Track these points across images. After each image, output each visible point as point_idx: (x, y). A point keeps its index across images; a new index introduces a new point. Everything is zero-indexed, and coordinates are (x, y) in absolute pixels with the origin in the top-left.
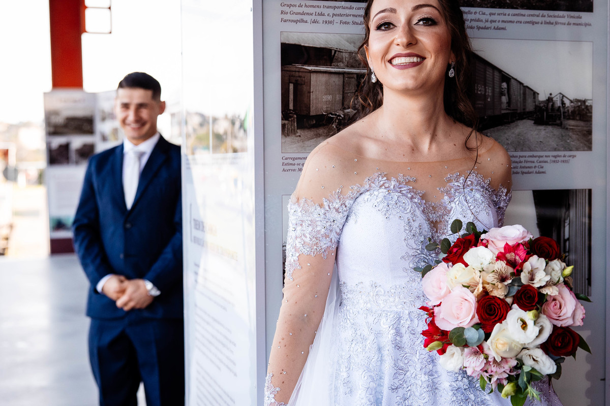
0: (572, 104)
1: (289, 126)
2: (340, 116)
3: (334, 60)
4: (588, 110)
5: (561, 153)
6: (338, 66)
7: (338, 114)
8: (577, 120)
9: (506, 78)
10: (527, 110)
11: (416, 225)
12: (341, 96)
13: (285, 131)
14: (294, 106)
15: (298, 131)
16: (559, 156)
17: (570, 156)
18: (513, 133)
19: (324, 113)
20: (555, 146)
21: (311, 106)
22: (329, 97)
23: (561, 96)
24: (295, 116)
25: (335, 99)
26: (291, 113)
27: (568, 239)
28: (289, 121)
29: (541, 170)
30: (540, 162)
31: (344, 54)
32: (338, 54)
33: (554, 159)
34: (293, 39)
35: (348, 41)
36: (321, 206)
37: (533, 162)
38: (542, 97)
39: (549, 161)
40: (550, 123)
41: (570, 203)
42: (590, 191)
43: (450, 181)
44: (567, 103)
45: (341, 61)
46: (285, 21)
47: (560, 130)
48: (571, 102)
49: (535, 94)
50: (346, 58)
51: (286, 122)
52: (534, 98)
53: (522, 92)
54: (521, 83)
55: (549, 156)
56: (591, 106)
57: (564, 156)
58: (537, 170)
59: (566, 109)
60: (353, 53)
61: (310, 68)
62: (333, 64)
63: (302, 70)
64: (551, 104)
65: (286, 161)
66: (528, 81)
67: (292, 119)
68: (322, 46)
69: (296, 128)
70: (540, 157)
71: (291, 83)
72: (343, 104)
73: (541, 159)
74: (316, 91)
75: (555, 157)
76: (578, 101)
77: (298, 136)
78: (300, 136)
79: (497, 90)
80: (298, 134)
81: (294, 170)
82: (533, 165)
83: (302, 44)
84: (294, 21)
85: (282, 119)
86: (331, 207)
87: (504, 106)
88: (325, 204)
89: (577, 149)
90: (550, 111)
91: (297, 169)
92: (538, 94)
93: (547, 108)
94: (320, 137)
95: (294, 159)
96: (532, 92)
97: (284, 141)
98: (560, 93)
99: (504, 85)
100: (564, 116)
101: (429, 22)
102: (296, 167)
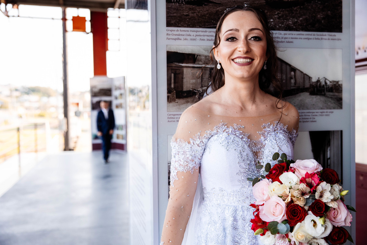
0: (331, 83)
1: (171, 97)
2: (200, 91)
3: (197, 60)
4: (340, 86)
5: (325, 111)
6: (198, 63)
7: (199, 90)
8: (334, 92)
9: (294, 69)
10: (306, 87)
11: (245, 154)
12: (201, 80)
13: (169, 100)
14: (174, 86)
15: (177, 99)
16: (324, 112)
17: (330, 112)
18: (298, 100)
19: (191, 90)
20: (322, 107)
21: (184, 86)
22: (194, 81)
23: (325, 79)
24: (175, 91)
25: (197, 82)
26: (173, 90)
27: (330, 158)
28: (171, 94)
29: (314, 120)
30: (313, 116)
31: (202, 57)
32: (199, 57)
33: (321, 114)
34: (173, 49)
35: (204, 50)
36: (189, 143)
37: (309, 116)
38: (314, 80)
39: (318, 115)
40: (319, 94)
41: (331, 138)
42: (341, 131)
43: (265, 127)
44: (328, 83)
45: (201, 61)
46: (169, 39)
47: (325, 98)
48: (331, 82)
49: (310, 78)
50: (203, 59)
51: (170, 95)
52: (310, 80)
53: (302, 77)
54: (302, 72)
55: (318, 112)
56: (342, 85)
57: (327, 112)
58: (311, 120)
59: (328, 87)
60: (207, 56)
61: (183, 65)
62: (196, 62)
63: (179, 66)
64: (319, 83)
65: (170, 117)
66: (305, 71)
67: (173, 93)
68: (190, 53)
69: (175, 98)
70: (313, 113)
71: (173, 73)
72: (202, 85)
73: (314, 114)
74: (186, 77)
75: (322, 113)
76: (334, 82)
77: (176, 103)
78: (177, 102)
79: (289, 76)
80: (176, 101)
81: (174, 121)
82: (309, 117)
83: (179, 52)
84: (174, 39)
85: (167, 93)
86: (194, 143)
87: (293, 85)
88: (191, 141)
89: (334, 108)
90: (318, 87)
91: (176, 121)
92: (312, 78)
93: (317, 85)
94: (188, 103)
95: (174, 115)
96: (308, 77)
97: (168, 105)
98: (324, 78)
99: (293, 73)
100: (326, 90)
101: (257, 39)
102: (175, 120)
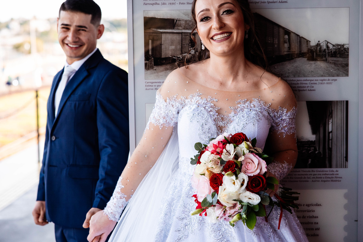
0: (334, 47)
1: (149, 64)
2: (180, 58)
3: (176, 26)
4: (346, 51)
5: (325, 78)
6: (178, 29)
7: (178, 57)
8: (338, 57)
9: (287, 32)
10: (302, 52)
11: (207, 127)
12: (181, 46)
13: (147, 67)
14: (152, 52)
15: (155, 67)
16: (325, 80)
17: (333, 80)
18: (293, 66)
19: (170, 56)
20: (322, 74)
21: (162, 52)
22: (173, 47)
23: (326, 42)
24: (153, 58)
25: (177, 48)
26: (150, 57)
27: (331, 132)
28: (149, 61)
29: (312, 89)
30: (311, 84)
31: (182, 22)
32: (178, 22)
33: (321, 82)
34: (151, 14)
35: (184, 14)
37: (307, 84)
38: (313, 43)
39: (318, 83)
40: (318, 59)
41: (333, 109)
42: (347, 102)
44: (331, 47)
45: (180, 26)
46: (146, 4)
47: (326, 64)
48: (334, 46)
49: (308, 42)
50: (183, 24)
51: (147, 62)
52: (307, 44)
53: (298, 41)
54: (298, 35)
55: (318, 80)
56: (348, 49)
57: (329, 80)
58: (309, 88)
59: (330, 51)
60: (187, 21)
61: (161, 31)
62: (175, 28)
63: (157, 32)
64: (319, 48)
65: (147, 84)
66: (303, 34)
67: (151, 60)
68: (169, 18)
69: (153, 65)
70: (311, 80)
71: (150, 39)
72: (182, 51)
73: (312, 82)
74: (165, 44)
75: (322, 80)
76: (338, 45)
77: (154, 70)
78: (156, 70)
80: (154, 69)
81: (152, 89)
82: (307, 85)
83: (157, 17)
84: (152, 4)
85: (145, 60)
87: (286, 49)
89: (338, 76)
90: (318, 52)
91: (154, 89)
92: (310, 41)
93: (316, 50)
94: (167, 70)
95: (152, 83)
96: (306, 41)
97: (146, 73)
98: (326, 41)
99: (286, 37)
100: (328, 55)
102: (154, 88)
